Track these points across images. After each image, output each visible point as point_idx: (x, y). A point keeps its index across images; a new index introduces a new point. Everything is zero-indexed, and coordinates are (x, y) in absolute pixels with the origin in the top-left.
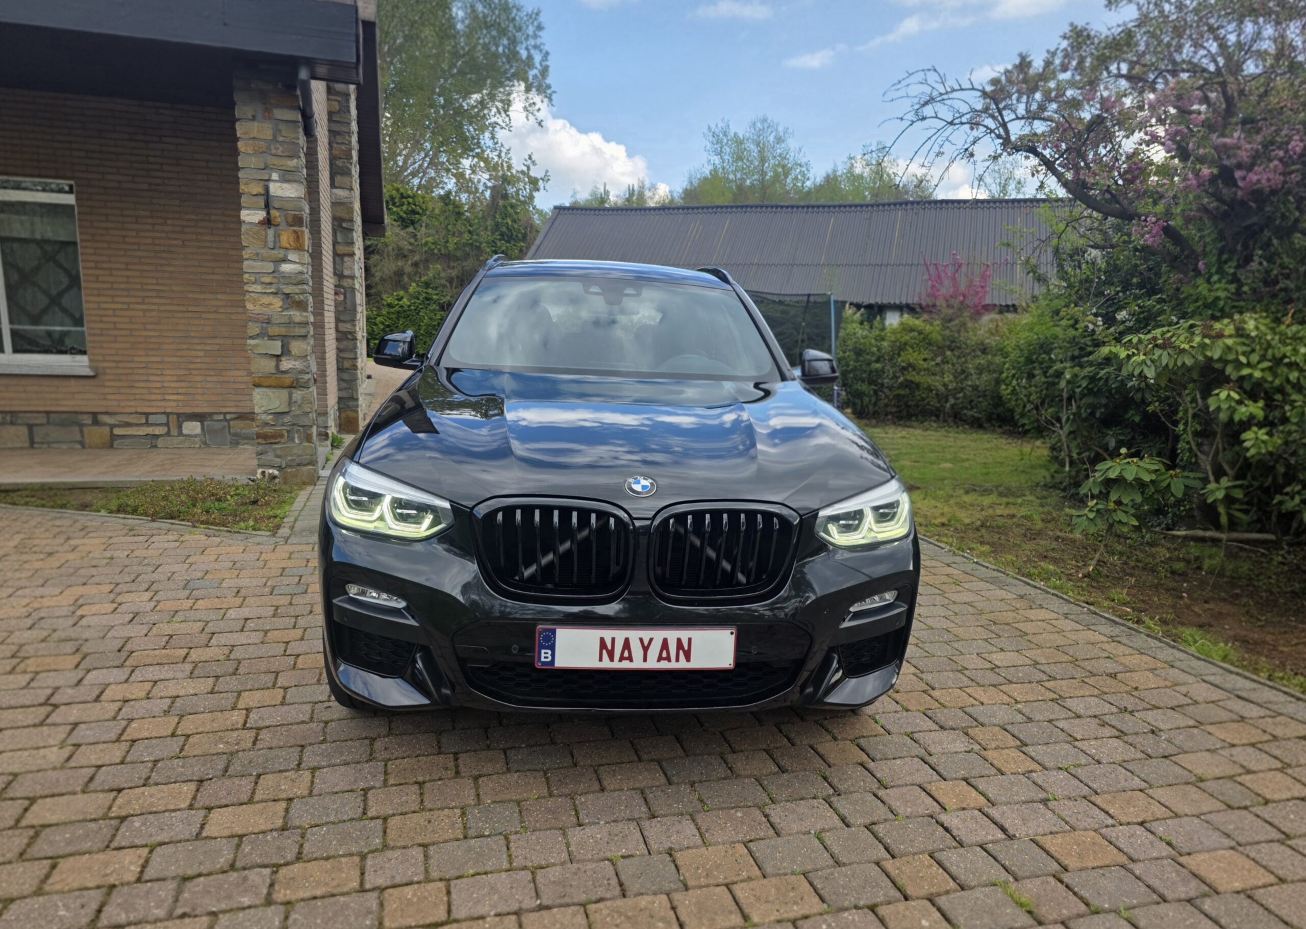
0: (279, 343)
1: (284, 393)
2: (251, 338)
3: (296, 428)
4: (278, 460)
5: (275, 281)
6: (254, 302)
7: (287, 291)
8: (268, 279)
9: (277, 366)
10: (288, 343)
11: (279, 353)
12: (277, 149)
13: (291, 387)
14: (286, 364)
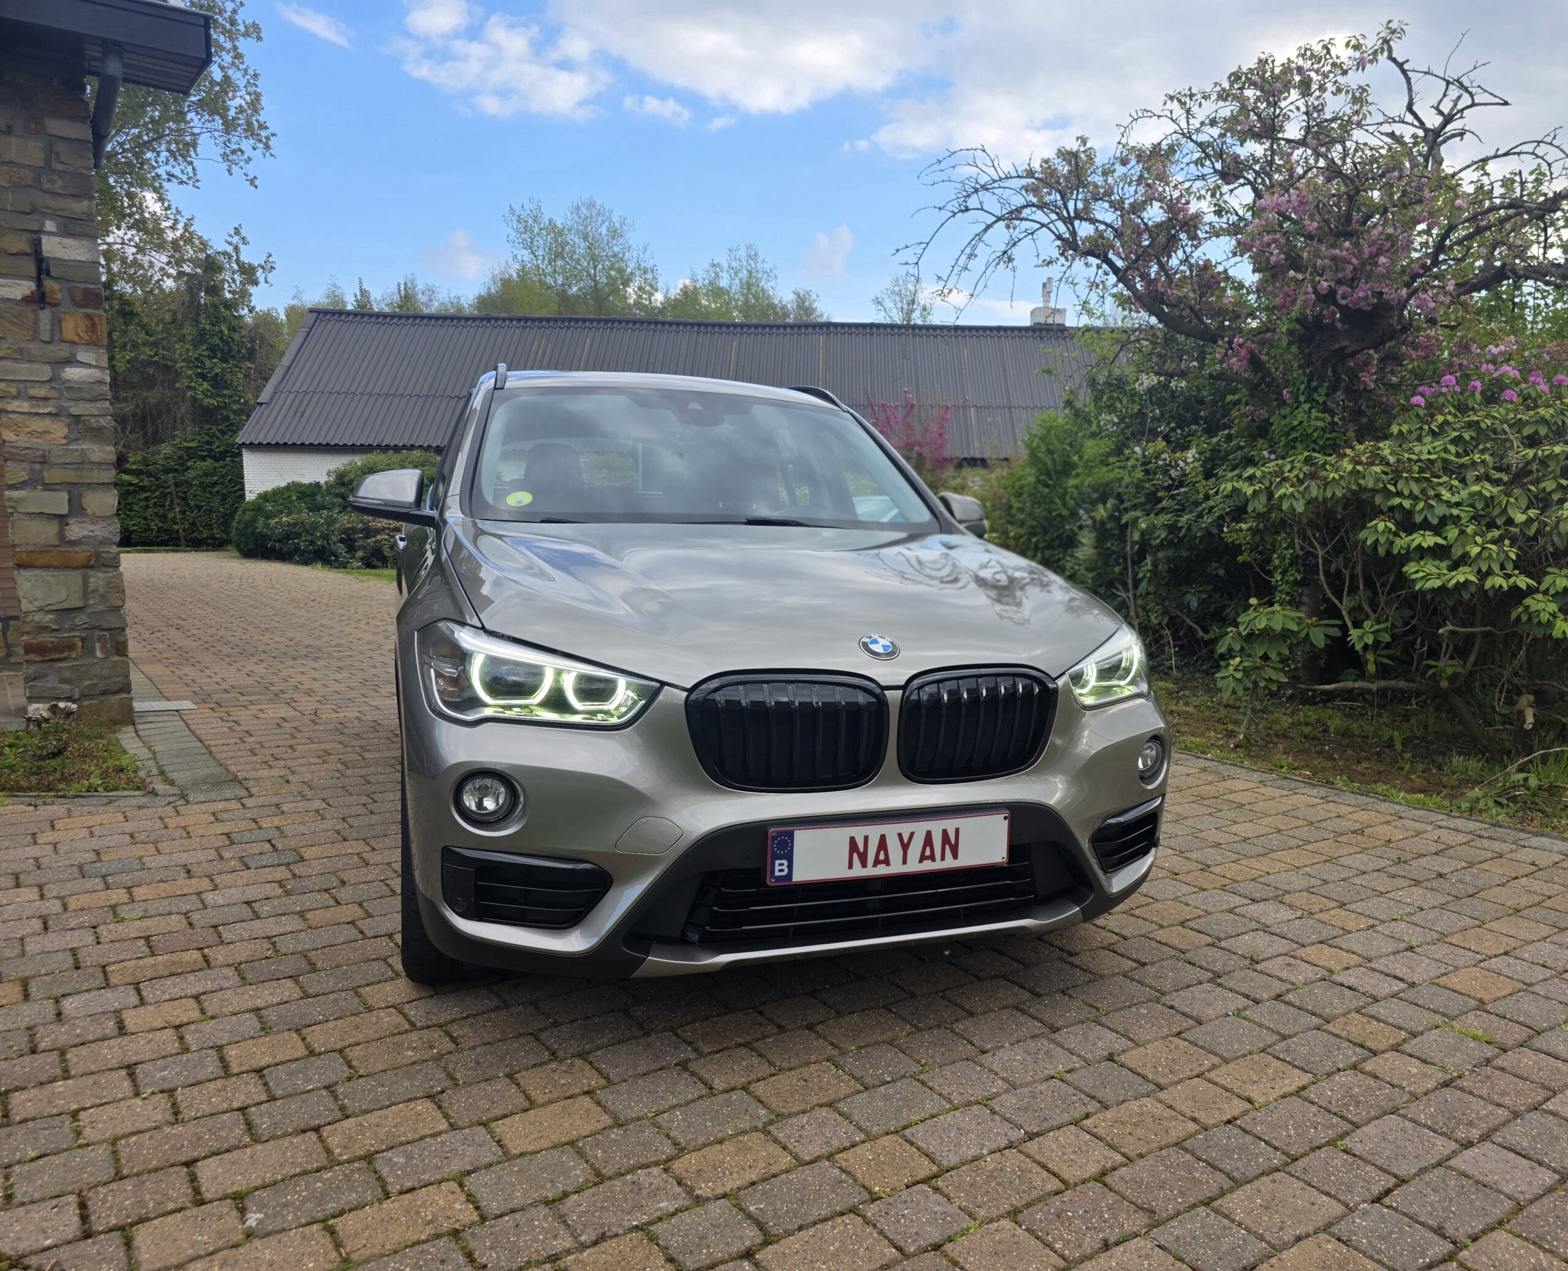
0: (65, 496)
1: (76, 577)
2: (12, 487)
3: (97, 633)
4: (67, 687)
5: (52, 394)
6: (17, 428)
7: (74, 411)
8: (41, 392)
9: (61, 534)
10: (80, 496)
11: (65, 511)
12: (54, 182)
13: (85, 567)
14: (76, 530)
